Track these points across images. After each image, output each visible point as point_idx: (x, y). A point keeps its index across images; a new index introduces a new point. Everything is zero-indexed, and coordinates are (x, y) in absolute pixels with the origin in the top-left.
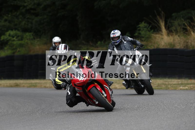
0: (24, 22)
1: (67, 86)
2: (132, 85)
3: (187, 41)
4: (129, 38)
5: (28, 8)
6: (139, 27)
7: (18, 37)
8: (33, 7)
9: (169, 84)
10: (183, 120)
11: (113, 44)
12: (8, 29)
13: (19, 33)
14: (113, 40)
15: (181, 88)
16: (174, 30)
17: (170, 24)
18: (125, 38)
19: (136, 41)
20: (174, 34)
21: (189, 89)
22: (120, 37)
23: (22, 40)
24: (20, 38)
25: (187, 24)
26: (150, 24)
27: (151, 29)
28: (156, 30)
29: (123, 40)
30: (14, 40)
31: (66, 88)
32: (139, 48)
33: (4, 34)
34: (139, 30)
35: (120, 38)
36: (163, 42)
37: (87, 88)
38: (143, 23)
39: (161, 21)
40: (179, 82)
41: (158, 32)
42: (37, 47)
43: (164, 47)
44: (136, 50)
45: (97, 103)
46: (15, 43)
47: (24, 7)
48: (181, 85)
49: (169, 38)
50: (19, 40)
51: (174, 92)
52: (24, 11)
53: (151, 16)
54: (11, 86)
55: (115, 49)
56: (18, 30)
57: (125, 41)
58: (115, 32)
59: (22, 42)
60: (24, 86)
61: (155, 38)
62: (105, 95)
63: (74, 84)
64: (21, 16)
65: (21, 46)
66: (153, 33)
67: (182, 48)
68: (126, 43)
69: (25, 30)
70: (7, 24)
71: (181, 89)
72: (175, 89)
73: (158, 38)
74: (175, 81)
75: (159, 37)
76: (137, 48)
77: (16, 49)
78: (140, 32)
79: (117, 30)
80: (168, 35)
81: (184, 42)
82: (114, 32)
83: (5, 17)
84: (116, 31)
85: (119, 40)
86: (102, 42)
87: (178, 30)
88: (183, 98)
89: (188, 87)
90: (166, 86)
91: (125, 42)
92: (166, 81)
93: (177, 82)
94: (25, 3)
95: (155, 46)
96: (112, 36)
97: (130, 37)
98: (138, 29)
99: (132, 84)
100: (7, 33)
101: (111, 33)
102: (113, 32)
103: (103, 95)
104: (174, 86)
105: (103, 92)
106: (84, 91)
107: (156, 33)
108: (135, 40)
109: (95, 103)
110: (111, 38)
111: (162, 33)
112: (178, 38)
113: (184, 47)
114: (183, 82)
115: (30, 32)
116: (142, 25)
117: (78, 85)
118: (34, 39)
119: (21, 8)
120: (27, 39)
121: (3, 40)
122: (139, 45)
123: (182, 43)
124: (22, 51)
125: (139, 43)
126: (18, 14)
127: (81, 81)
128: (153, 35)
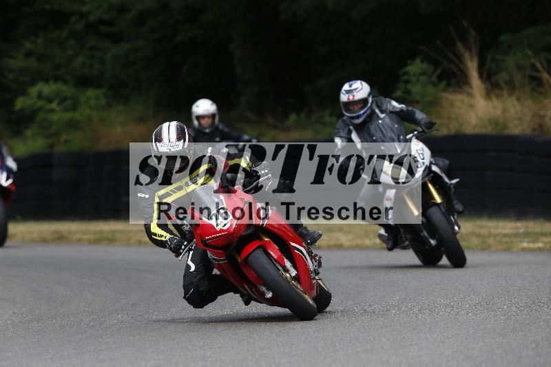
0: (80, 60)
1: (183, 247)
2: (404, 239)
3: (542, 113)
4: (394, 103)
5: (92, 18)
6: (406, 73)
7: (63, 100)
8: (106, 17)
9: (490, 235)
10: (530, 337)
11: (348, 122)
12: (37, 77)
13: (67, 90)
14: (348, 110)
15: (525, 245)
16: (506, 83)
17: (493, 66)
18: (382, 103)
19: (414, 113)
20: (505, 93)
21: (548, 250)
22: (368, 103)
23: (74, 108)
24: (69, 103)
25: (542, 66)
26: (435, 63)
27: (440, 78)
28: (453, 82)
29: (377, 111)
30: (52, 111)
31: (181, 251)
32: (423, 131)
33: (24, 93)
34: (407, 82)
35: (369, 105)
36: (473, 116)
37: (239, 250)
38: (418, 61)
39: (467, 56)
40: (519, 228)
41: (460, 87)
42: (119, 130)
43: (477, 131)
44: (413, 139)
45: (269, 295)
46: (55, 117)
47: (82, 15)
48: (524, 237)
49: (490, 104)
50: (66, 110)
51: (503, 257)
52: (80, 26)
53: (439, 43)
54: (44, 241)
55: (354, 136)
56: (65, 82)
57: (382, 112)
58: (353, 87)
59: (76, 115)
60: (79, 240)
61: (452, 105)
62: (294, 273)
63: (202, 241)
64: (72, 42)
65: (73, 125)
66: (444, 90)
67: (528, 132)
68: (384, 117)
69: (84, 82)
70: (33, 63)
71: (523, 249)
72: (508, 250)
73: (458, 104)
74: (506, 227)
75: (462, 102)
76: (416, 133)
77: (57, 134)
78: (409, 87)
79: (359, 82)
80: (488, 95)
81: (533, 117)
82: (350, 86)
83: (28, 45)
84: (357, 84)
85: (366, 109)
86: (303, 115)
87: (517, 83)
88: (530, 274)
89: (545, 243)
90: (481, 239)
91: (382, 116)
92: (482, 227)
93: (511, 228)
94: (84, 4)
95: (452, 127)
96: (344, 98)
97: (397, 102)
98: (405, 78)
99: (403, 236)
100: (34, 90)
101: (343, 91)
102: (346, 87)
103: (287, 271)
104: (505, 240)
105: (288, 264)
106: (231, 261)
107: (455, 92)
108: (410, 108)
109: (263, 294)
110: (342, 105)
111: (470, 91)
112: (516, 103)
113: (534, 130)
114: (530, 230)
115: (99, 86)
116: (416, 67)
117: (212, 244)
118: (109, 105)
119: (73, 19)
120: (90, 108)
121: (22, 110)
122: (422, 123)
123: (528, 118)
124: (75, 142)
125: (422, 119)
126: (64, 35)
127: (222, 231)
128: (445, 95)
